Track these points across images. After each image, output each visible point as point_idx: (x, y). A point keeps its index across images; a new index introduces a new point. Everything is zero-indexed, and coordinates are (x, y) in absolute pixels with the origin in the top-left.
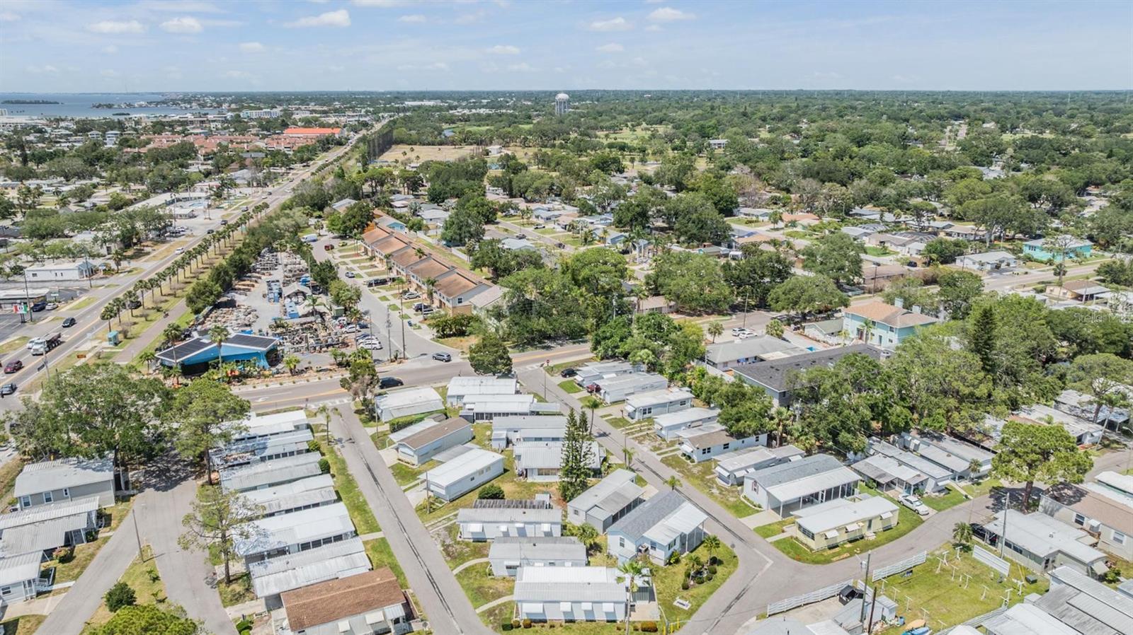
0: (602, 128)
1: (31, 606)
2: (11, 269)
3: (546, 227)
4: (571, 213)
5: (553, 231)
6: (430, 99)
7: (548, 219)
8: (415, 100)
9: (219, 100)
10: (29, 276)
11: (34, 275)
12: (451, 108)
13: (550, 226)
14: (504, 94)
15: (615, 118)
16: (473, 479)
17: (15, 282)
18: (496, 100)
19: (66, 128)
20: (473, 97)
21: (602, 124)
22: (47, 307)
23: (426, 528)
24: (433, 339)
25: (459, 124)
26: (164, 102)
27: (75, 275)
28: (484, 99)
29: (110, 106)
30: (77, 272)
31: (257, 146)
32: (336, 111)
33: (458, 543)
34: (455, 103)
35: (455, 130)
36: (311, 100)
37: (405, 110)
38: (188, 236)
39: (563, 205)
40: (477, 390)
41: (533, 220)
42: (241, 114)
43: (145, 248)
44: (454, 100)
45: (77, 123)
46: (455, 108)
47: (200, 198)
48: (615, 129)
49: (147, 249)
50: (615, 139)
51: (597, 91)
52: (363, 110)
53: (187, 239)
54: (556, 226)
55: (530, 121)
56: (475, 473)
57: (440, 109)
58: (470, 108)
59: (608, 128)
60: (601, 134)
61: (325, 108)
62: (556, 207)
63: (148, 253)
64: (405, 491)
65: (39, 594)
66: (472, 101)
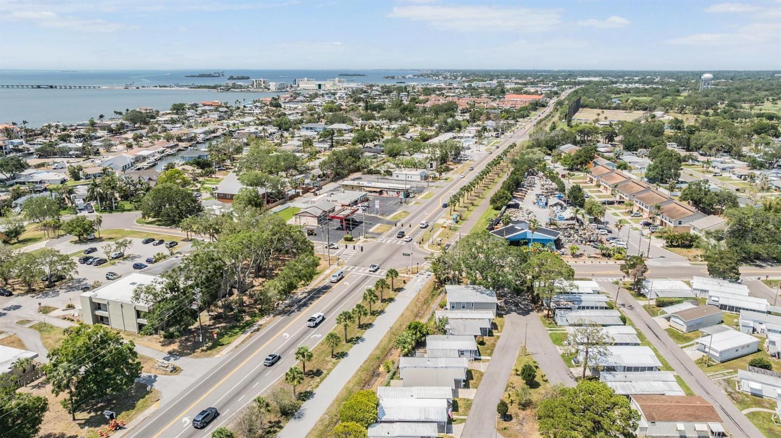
0: (744, 101)
1: (473, 364)
2: (385, 172)
3: (723, 175)
4: (741, 166)
5: (729, 179)
6: (595, 76)
7: (724, 169)
8: (583, 77)
9: (454, 75)
10: (394, 177)
11: (397, 176)
12: (613, 83)
13: (726, 174)
14: (649, 73)
15: (754, 93)
16: (737, 351)
17: (387, 179)
18: (645, 77)
19: (377, 90)
20: (627, 75)
21: (745, 98)
22: (411, 196)
23: (708, 376)
24: (663, 247)
25: (622, 95)
26: (422, 75)
27: (418, 178)
28: (636, 76)
29: (393, 78)
30: (419, 177)
31: (492, 106)
32: (532, 83)
33: (739, 393)
34: (615, 80)
35: (620, 99)
36: (512, 75)
37: (579, 83)
38: (471, 161)
39: (733, 160)
40: (717, 288)
41: (711, 169)
42: (472, 84)
43: (450, 166)
44: (612, 77)
45: (382, 87)
46: (616, 83)
47: (468, 137)
48: (757, 101)
49: (451, 167)
50: (761, 110)
51: (729, 72)
52: (550, 83)
53: (471, 162)
54: (732, 175)
55: (679, 94)
56: (739, 347)
57: (605, 84)
58: (627, 83)
59: (750, 101)
60: (746, 106)
61: (524, 81)
62: (726, 161)
63: (453, 169)
64: (682, 348)
65: (476, 359)
66: (626, 78)
